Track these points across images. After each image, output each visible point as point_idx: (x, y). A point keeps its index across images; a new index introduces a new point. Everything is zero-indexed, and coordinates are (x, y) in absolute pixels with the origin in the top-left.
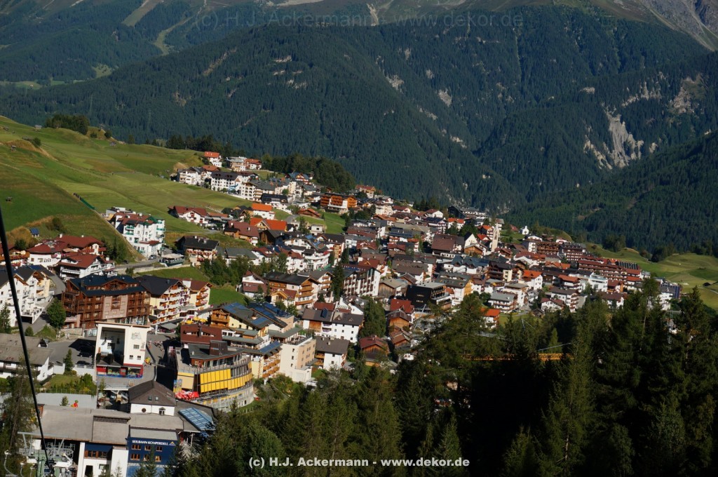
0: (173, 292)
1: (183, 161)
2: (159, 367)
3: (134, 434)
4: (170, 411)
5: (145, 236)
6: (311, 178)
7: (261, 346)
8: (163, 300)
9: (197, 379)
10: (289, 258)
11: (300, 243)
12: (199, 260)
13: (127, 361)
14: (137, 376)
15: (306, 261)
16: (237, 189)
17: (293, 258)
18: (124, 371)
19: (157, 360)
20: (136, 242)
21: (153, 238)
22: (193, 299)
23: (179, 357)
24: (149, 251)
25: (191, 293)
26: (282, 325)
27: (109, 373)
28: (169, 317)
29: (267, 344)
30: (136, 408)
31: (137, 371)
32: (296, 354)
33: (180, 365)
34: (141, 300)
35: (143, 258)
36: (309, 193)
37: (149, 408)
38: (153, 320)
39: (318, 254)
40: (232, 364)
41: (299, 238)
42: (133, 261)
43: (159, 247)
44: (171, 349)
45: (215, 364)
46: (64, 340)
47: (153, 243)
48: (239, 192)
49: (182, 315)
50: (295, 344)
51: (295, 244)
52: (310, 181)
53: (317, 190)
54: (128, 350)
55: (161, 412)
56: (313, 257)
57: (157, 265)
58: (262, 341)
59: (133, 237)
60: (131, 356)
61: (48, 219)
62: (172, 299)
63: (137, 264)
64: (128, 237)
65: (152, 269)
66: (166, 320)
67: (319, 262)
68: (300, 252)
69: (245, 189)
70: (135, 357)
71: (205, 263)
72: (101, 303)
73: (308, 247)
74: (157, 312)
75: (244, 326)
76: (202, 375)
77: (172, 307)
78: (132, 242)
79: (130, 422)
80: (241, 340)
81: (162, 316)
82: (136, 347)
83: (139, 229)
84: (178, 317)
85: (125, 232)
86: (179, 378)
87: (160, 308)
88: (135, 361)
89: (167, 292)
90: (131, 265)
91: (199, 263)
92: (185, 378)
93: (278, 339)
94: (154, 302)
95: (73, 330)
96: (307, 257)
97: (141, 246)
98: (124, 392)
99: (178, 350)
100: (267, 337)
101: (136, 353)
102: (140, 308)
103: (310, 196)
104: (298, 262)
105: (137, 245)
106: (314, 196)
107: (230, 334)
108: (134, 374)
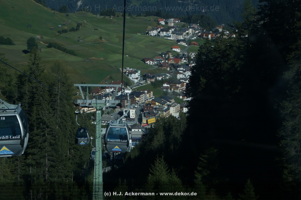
0: (142, 95)
1: (150, 25)
2: (139, 118)
3: (133, 136)
4: (140, 130)
5: (135, 77)
6: (198, 25)
7: (164, 109)
8: (140, 98)
9: (147, 121)
10: (178, 75)
11: (182, 69)
12: (150, 82)
13: (131, 117)
14: (133, 121)
15: (184, 75)
16: (170, 35)
17: (180, 74)
18: (130, 120)
19: (138, 116)
20: (132, 79)
21: (137, 77)
22: (148, 95)
23: (143, 115)
24: (136, 81)
25: (147, 94)
26: (170, 102)
27: (127, 120)
28: (142, 102)
29: (166, 108)
30: (133, 130)
31: (133, 119)
32: (174, 110)
33: (143, 117)
34: (134, 99)
35: (135, 83)
36: (197, 32)
37: (136, 130)
38: (137, 103)
39: (188, 72)
40: (155, 116)
41: (181, 67)
42: (132, 85)
43: (139, 79)
44: (141, 112)
45: (151, 117)
46: (116, 112)
47: (137, 78)
48: (170, 36)
49: (145, 101)
50: (174, 107)
51: (180, 69)
52: (198, 26)
53: (200, 30)
54: (131, 115)
55: (138, 130)
56: (186, 73)
57: (138, 85)
58: (164, 108)
59: (131, 77)
60: (132, 116)
61: (109, 77)
62: (142, 97)
63: (133, 86)
64: (130, 77)
65: (137, 87)
66: (141, 103)
67: (188, 74)
68: (182, 72)
69: (172, 36)
70: (133, 116)
71: (152, 82)
72: (124, 102)
73: (184, 70)
74: (138, 101)
75: (160, 104)
76: (148, 120)
77: (142, 99)
78: (131, 79)
79: (132, 134)
80: (159, 108)
81: (140, 102)
82: (133, 114)
83: (133, 75)
84: (144, 101)
85: (129, 76)
86: (143, 121)
87: (139, 100)
88: (133, 117)
89: (140, 96)
90: (131, 86)
91: (150, 83)
92: (144, 121)
93: (169, 106)
94: (137, 99)
95: (118, 109)
96: (184, 73)
97: (134, 80)
98: (131, 125)
99: (143, 113)
100: (166, 106)
101: (133, 115)
102: (134, 101)
103: (197, 33)
104: (181, 75)
105: (133, 80)
106: (199, 33)
107: (156, 107)
108: (133, 120)
